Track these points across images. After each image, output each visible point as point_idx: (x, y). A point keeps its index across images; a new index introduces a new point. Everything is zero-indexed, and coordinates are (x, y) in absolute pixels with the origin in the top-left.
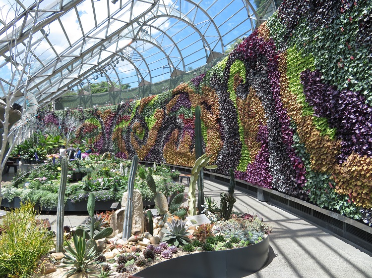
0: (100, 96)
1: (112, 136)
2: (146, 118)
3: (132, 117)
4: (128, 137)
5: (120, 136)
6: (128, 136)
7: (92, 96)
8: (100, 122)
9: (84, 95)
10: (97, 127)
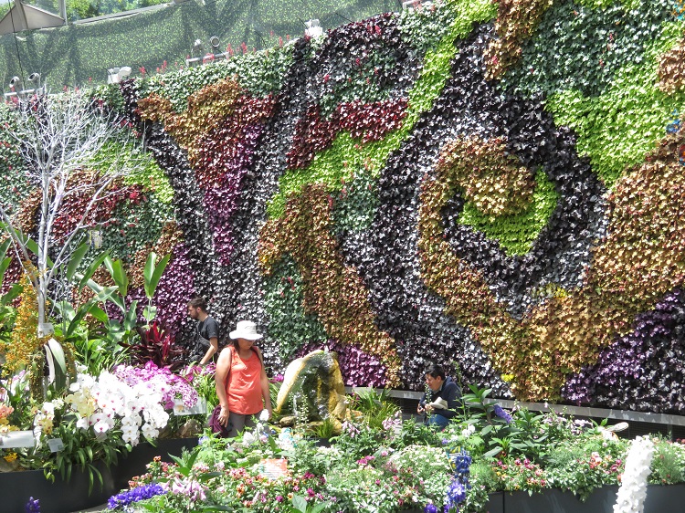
0: (124, 27)
1: (260, 247)
2: (566, 98)
3: (422, 106)
4: (388, 244)
5: (325, 242)
6: (390, 238)
7: (75, 34)
8: (167, 161)
9: (30, 32)
10: (142, 196)
